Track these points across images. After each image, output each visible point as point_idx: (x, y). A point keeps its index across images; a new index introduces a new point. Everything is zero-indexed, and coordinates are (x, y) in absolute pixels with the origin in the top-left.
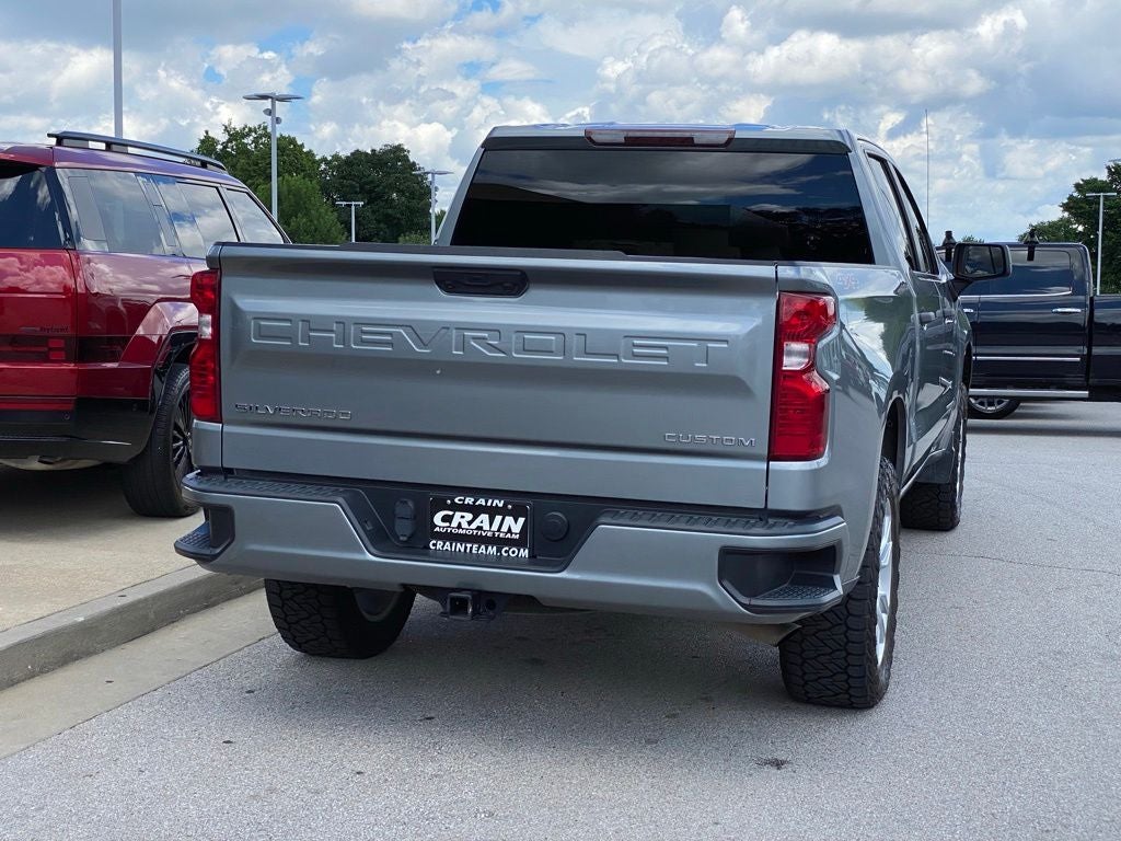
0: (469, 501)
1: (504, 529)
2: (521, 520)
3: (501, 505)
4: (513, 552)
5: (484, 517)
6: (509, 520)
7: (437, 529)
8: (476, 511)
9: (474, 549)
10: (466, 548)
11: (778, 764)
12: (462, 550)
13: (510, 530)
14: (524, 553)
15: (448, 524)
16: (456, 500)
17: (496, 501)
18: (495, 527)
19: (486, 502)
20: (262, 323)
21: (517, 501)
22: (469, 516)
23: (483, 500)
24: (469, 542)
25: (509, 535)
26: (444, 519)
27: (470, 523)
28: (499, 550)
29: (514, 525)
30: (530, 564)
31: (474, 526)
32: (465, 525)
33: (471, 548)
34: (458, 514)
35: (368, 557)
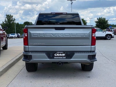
5: (60, 54)
6: (63, 54)
7: (55, 56)
8: (59, 53)
11: (89, 77)
21: (64, 52)
28: (62, 57)
30: (66, 59)
33: (59, 58)
35: (49, 59)
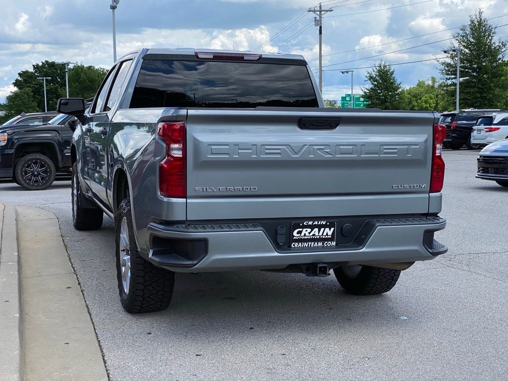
0: (310, 223)
1: (325, 234)
2: (332, 229)
3: (324, 223)
4: (329, 244)
5: (316, 229)
6: (327, 229)
7: (295, 238)
8: (312, 227)
9: (312, 244)
10: (308, 244)
12: (307, 246)
13: (327, 234)
14: (334, 243)
15: (299, 235)
16: (305, 224)
17: (322, 222)
18: (321, 234)
19: (318, 223)
20: (213, 147)
21: (331, 222)
22: (309, 230)
23: (317, 222)
24: (310, 242)
25: (327, 237)
26: (298, 233)
27: (309, 233)
28: (323, 244)
29: (329, 232)
30: (336, 248)
31: (311, 234)
32: (307, 234)
33: (311, 244)
34: (305, 230)
35: (276, 254)
